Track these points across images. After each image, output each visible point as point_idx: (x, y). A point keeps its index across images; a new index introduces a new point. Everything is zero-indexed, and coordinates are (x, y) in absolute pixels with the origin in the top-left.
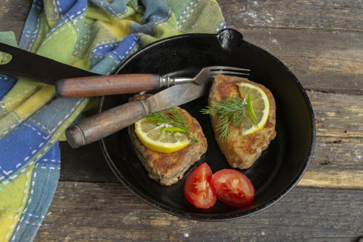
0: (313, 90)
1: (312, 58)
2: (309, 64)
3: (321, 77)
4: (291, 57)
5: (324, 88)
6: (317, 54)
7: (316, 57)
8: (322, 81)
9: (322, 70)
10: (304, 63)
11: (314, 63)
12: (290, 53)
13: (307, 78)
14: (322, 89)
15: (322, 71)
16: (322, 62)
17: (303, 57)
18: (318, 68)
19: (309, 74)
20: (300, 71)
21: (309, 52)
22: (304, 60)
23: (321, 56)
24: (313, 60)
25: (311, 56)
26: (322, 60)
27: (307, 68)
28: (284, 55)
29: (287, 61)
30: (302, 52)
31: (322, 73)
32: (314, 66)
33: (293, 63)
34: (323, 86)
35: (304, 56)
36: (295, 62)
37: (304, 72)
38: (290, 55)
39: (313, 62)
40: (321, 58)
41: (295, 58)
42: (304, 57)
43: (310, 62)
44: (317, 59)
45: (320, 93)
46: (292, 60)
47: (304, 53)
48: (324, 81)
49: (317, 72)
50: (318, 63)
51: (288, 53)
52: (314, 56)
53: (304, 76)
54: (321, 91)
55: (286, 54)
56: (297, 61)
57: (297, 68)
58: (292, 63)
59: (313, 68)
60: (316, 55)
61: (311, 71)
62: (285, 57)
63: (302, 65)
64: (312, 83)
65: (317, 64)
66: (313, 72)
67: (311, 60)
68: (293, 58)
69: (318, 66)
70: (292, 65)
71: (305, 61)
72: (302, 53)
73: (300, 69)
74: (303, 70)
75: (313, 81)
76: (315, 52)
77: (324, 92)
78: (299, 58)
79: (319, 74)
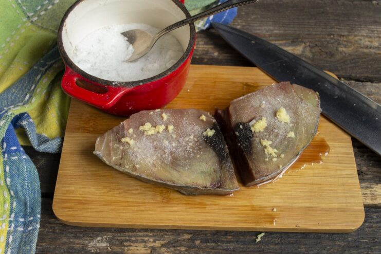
0: (344, 78)
1: (343, 36)
2: (339, 44)
3: (354, 61)
4: (316, 35)
5: (358, 76)
6: (351, 30)
7: (349, 35)
8: (356, 67)
9: (356, 52)
10: (332, 43)
11: (345, 43)
12: (315, 29)
13: (335, 62)
14: (356, 76)
15: (356, 54)
16: (356, 41)
17: (331, 35)
18: (350, 49)
19: (338, 57)
20: (327, 53)
21: (339, 29)
22: (332, 39)
23: (356, 33)
24: (345, 39)
25: (343, 34)
26: (356, 38)
27: (337, 49)
28: (306, 33)
29: (310, 40)
30: (331, 28)
31: (356, 55)
32: (345, 47)
33: (319, 44)
34: (356, 73)
35: (333, 33)
36: (320, 41)
37: (332, 55)
38: (314, 33)
39: (345, 41)
40: (355, 36)
41: (321, 36)
42: (333, 35)
43: (341, 42)
44: (350, 38)
45: (353, 82)
46: (317, 39)
47: (333, 30)
48: (358, 66)
49: (350, 55)
50: (351, 42)
51: (311, 29)
52: (346, 33)
53: (332, 59)
54: (354, 80)
55: (309, 31)
56: (323, 40)
57: (323, 50)
58: (317, 43)
59: (344, 49)
60: (350, 32)
61: (341, 53)
62: (308, 35)
63: (329, 45)
64: (342, 69)
65: (349, 44)
66: (344, 54)
67: (342, 39)
68: (318, 36)
69: (350, 47)
70: (316, 45)
71: (333, 41)
72: (330, 30)
73: (327, 51)
74: (330, 52)
75: (343, 67)
76: (348, 28)
77: (358, 80)
78: (326, 36)
79: (353, 57)
